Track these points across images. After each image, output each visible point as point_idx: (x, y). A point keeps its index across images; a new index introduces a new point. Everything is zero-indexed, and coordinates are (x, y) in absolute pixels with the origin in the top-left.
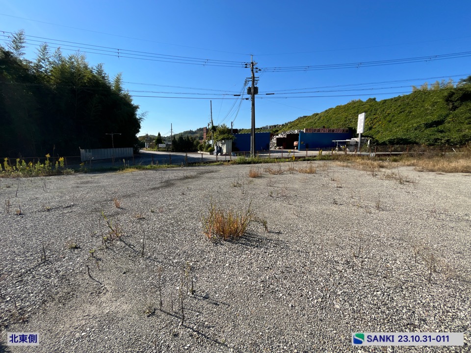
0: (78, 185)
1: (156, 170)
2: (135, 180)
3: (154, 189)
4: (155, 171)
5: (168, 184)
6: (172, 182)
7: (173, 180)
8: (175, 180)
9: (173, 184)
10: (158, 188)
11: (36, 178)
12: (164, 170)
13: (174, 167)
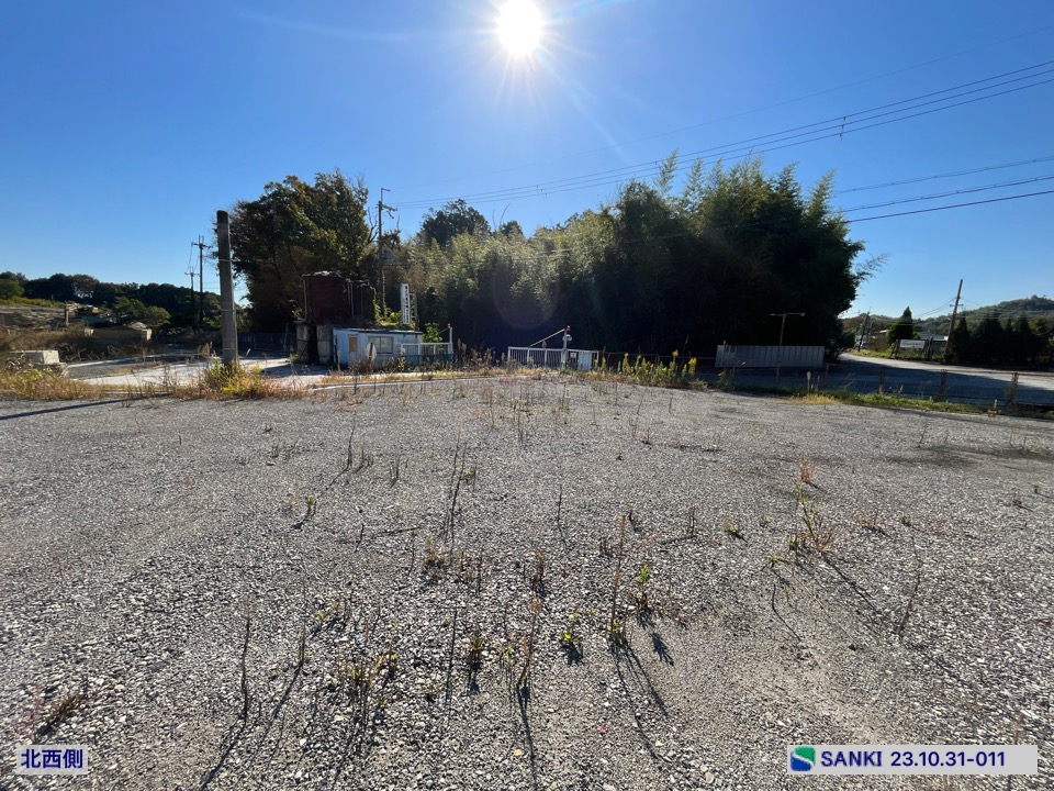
0: (718, 413)
1: (895, 411)
2: (835, 425)
3: (898, 460)
4: (890, 413)
5: (944, 457)
6: (963, 455)
7: (964, 449)
8: (972, 450)
9: (965, 463)
10: (911, 462)
11: (656, 389)
12: (921, 414)
13: (957, 411)
